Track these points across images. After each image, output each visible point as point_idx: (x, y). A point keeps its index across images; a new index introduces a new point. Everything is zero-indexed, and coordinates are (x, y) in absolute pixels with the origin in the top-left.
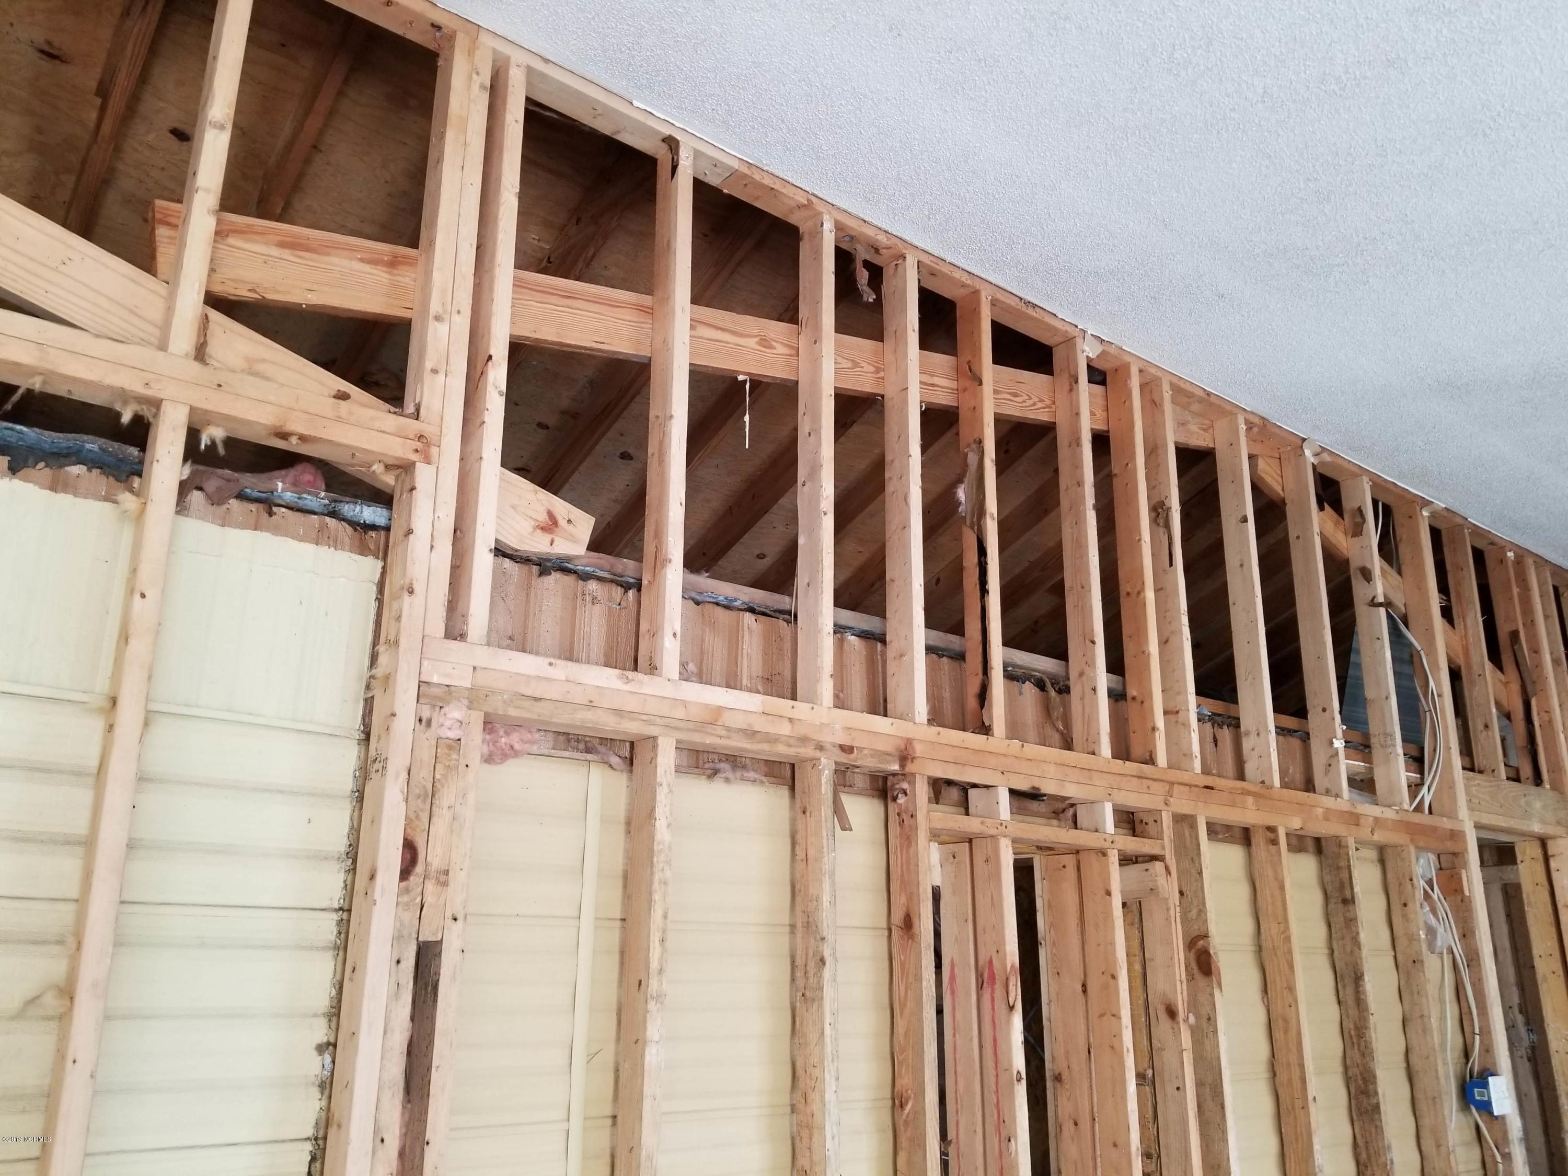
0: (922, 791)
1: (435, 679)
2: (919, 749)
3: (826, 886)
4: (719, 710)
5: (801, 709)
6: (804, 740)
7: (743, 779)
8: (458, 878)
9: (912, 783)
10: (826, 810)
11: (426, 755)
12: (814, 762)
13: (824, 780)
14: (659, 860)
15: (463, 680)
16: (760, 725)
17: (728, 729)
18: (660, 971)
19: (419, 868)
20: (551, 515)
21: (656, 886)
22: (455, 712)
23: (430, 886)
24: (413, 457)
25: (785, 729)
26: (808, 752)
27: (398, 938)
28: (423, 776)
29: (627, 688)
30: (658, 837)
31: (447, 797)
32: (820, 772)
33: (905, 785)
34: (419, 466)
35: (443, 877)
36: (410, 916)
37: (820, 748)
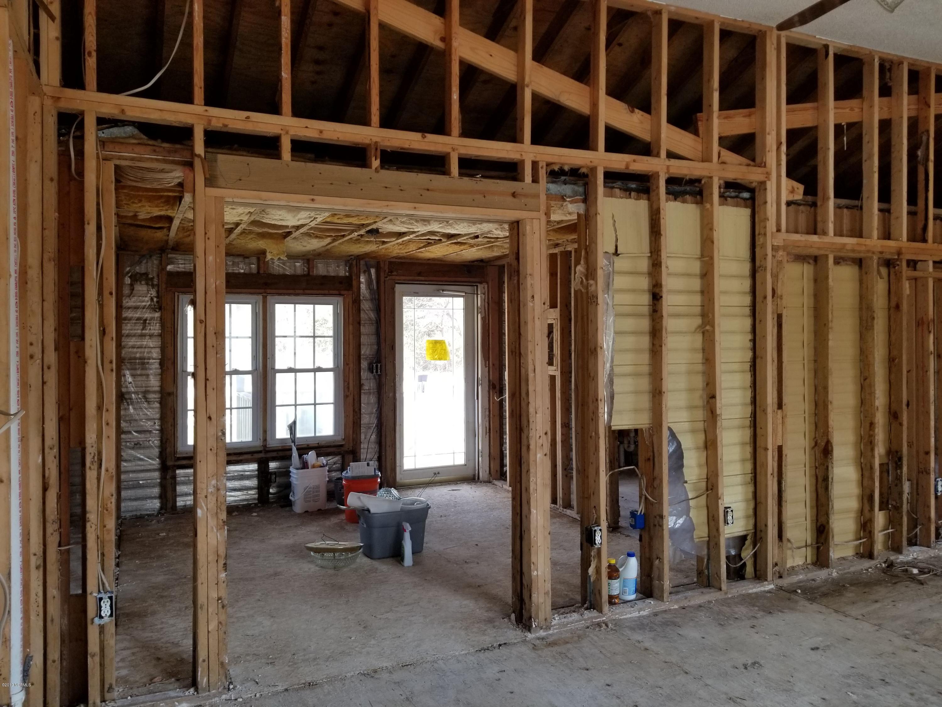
0: (904, 264)
1: (775, 244)
2: (904, 250)
3: (875, 296)
4: (845, 245)
5: (868, 242)
6: (868, 251)
7: (846, 264)
8: (784, 297)
9: (901, 262)
10: (875, 273)
11: (775, 265)
12: (871, 258)
13: (875, 264)
14: (830, 291)
15: (781, 243)
16: (857, 248)
17: (847, 250)
18: (832, 321)
19: (776, 295)
20: (793, 187)
21: (830, 298)
22: (781, 253)
23: (779, 299)
24: (766, 179)
25: (863, 248)
26: (870, 255)
27: (773, 313)
28: (774, 271)
29: (820, 240)
30: (830, 284)
31: (780, 277)
32: (873, 261)
33: (898, 263)
34: (767, 182)
35: (781, 297)
36: (775, 307)
37: (873, 253)
